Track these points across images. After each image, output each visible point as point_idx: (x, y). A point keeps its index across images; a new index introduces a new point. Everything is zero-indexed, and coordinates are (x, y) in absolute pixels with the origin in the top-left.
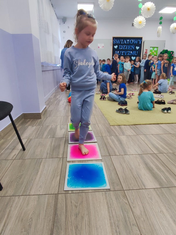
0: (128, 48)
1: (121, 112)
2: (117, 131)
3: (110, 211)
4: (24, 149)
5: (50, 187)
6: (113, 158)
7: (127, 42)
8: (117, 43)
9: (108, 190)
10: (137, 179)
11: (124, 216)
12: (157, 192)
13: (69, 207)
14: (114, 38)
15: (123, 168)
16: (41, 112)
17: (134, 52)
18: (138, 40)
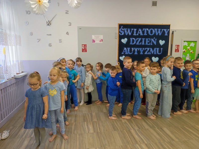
0: (145, 43)
7: (143, 32)
8: (126, 35)
17: (156, 49)
18: (162, 30)
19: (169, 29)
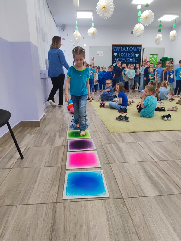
0: (127, 55)
1: (121, 119)
2: (116, 138)
3: (109, 220)
4: (22, 157)
5: (48, 196)
6: (113, 165)
7: (126, 49)
8: (117, 50)
9: (107, 198)
10: (136, 187)
11: (123, 224)
12: (156, 200)
13: (67, 216)
14: (113, 46)
15: (123, 176)
16: (39, 120)
17: (134, 59)
18: (137, 48)
19: (141, 47)
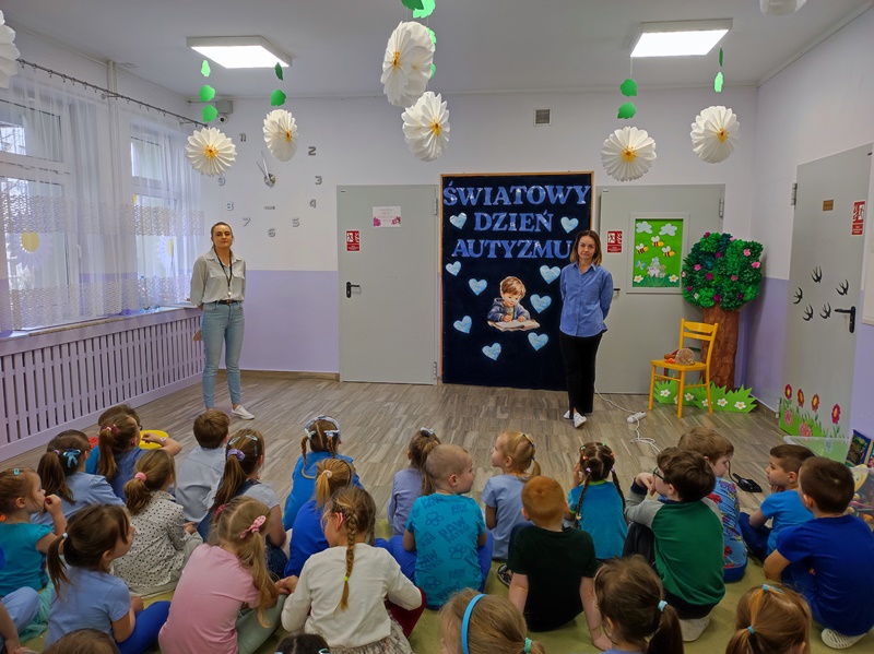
0: (518, 223)
7: (512, 196)
8: (464, 203)
17: (553, 244)
18: (570, 188)
19: (590, 184)
